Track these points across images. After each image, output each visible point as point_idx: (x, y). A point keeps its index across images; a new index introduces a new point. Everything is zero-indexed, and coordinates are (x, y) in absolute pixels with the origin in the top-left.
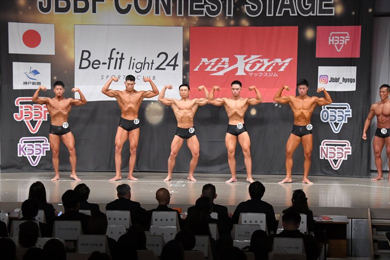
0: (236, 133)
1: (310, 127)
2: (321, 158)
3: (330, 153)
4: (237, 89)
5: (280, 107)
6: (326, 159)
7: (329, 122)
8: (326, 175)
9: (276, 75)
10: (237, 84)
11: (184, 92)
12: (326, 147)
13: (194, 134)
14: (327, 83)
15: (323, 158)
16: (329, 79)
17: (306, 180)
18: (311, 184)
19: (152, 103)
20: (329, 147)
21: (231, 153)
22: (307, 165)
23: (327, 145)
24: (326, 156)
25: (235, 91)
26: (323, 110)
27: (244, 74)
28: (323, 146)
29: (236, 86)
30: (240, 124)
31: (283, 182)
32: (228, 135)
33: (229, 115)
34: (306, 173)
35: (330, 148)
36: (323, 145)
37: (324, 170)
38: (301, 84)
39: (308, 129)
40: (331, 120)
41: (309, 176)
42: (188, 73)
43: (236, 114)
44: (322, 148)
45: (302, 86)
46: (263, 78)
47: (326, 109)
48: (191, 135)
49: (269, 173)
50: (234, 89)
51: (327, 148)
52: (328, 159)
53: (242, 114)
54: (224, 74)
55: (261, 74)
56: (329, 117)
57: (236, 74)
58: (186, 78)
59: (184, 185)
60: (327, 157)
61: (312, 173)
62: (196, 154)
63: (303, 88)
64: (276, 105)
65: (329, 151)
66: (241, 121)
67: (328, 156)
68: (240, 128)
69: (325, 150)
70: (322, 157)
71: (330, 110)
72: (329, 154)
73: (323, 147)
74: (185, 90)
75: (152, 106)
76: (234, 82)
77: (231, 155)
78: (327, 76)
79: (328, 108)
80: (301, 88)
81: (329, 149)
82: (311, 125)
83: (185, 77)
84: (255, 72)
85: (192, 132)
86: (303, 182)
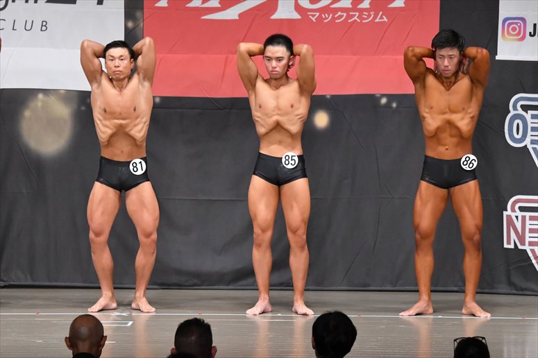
0: (278, 177)
1: (470, 161)
2: (506, 246)
3: (531, 231)
4: (279, 59)
5: (394, 105)
6: (520, 247)
7: (530, 147)
8: (521, 291)
9: (382, 19)
10: (279, 43)
11: (117, 62)
12: (520, 214)
13: (145, 177)
14: (523, 38)
15: (512, 246)
16: (530, 29)
17: (472, 306)
18: (484, 316)
19: (41, 96)
20: (528, 214)
21: (264, 231)
22: (471, 265)
23: (522, 209)
24: (522, 239)
25: (274, 63)
26: (512, 112)
27: (296, 16)
28: (512, 212)
29: (279, 50)
30: (290, 157)
31: (413, 311)
32: (258, 183)
33: (261, 130)
34: (470, 287)
35: (532, 218)
36: (513, 210)
37: (517, 280)
38: (442, 47)
39: (466, 168)
40: (533, 142)
41: (479, 297)
42: (139, 14)
43: (278, 126)
44: (509, 217)
45: (446, 52)
46: (348, 27)
47: (520, 111)
48: (135, 181)
49: (363, 288)
50: (270, 59)
51: (524, 218)
52: (527, 248)
53: (295, 128)
54: (240, 15)
55: (341, 17)
56: (530, 133)
57: (273, 17)
58: (134, 28)
59: (130, 323)
60: (523, 243)
61: (486, 286)
62: (148, 235)
63: (450, 57)
64: (384, 101)
65: (528, 227)
66: (293, 148)
67: (527, 240)
68: (290, 167)
69: (518, 225)
70: (509, 243)
71: (530, 112)
72: (528, 235)
73: (513, 215)
74: (121, 58)
75: (39, 104)
76: (272, 40)
77: (263, 236)
78: (523, 19)
79: (525, 108)
80: (443, 57)
81: (528, 222)
82: (472, 157)
83: (130, 25)
84: (326, 9)
85: (140, 172)
86: (464, 311)
